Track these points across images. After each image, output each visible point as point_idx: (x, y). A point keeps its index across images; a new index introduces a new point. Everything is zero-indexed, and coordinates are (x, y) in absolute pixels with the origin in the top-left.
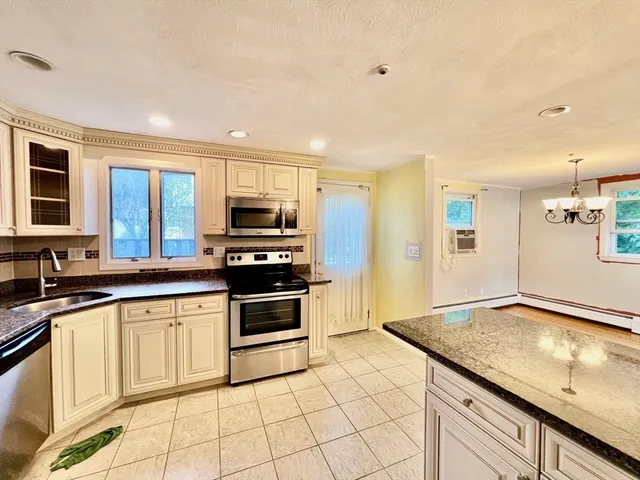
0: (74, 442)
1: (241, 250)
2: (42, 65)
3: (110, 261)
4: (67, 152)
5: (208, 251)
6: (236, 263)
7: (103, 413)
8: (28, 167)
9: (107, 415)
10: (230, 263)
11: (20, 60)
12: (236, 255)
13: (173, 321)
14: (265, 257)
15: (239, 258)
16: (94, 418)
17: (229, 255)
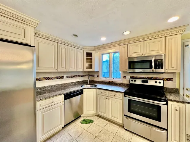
0: (87, 119)
1: (136, 78)
2: (76, 36)
3: (101, 78)
4: (92, 53)
5: (124, 77)
6: (133, 82)
7: (93, 115)
8: (86, 57)
9: (94, 116)
10: (131, 82)
11: (74, 36)
12: (134, 80)
13: (107, 97)
14: (147, 82)
15: (135, 81)
16: (91, 115)
17: (131, 79)
